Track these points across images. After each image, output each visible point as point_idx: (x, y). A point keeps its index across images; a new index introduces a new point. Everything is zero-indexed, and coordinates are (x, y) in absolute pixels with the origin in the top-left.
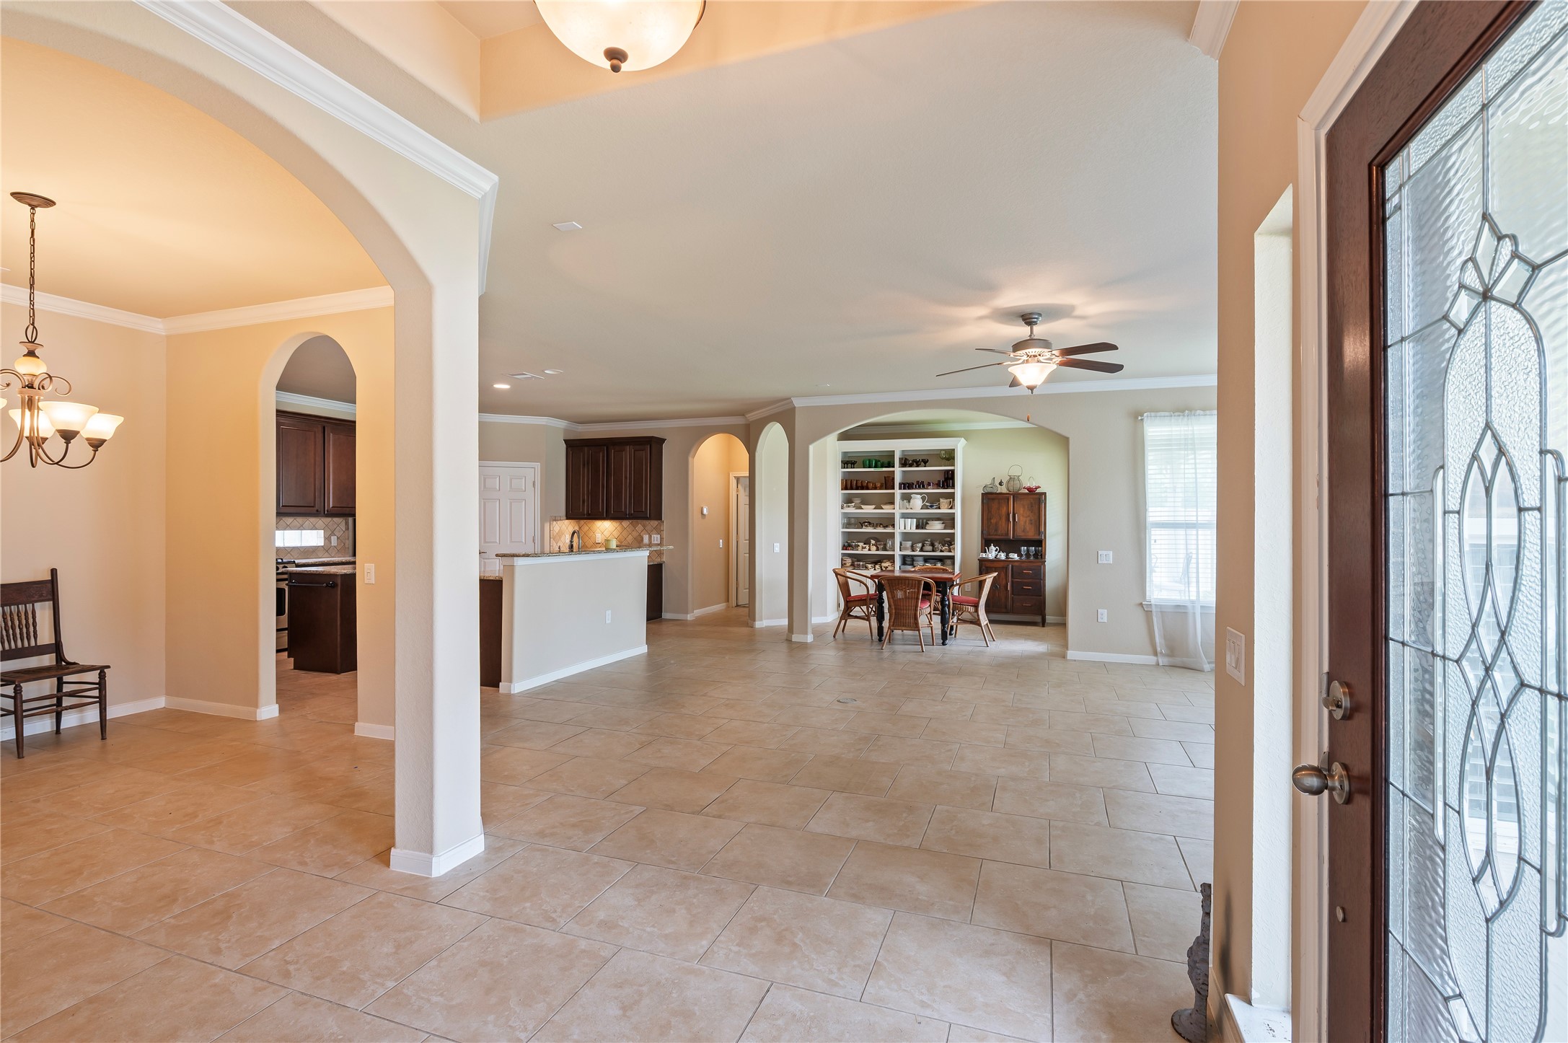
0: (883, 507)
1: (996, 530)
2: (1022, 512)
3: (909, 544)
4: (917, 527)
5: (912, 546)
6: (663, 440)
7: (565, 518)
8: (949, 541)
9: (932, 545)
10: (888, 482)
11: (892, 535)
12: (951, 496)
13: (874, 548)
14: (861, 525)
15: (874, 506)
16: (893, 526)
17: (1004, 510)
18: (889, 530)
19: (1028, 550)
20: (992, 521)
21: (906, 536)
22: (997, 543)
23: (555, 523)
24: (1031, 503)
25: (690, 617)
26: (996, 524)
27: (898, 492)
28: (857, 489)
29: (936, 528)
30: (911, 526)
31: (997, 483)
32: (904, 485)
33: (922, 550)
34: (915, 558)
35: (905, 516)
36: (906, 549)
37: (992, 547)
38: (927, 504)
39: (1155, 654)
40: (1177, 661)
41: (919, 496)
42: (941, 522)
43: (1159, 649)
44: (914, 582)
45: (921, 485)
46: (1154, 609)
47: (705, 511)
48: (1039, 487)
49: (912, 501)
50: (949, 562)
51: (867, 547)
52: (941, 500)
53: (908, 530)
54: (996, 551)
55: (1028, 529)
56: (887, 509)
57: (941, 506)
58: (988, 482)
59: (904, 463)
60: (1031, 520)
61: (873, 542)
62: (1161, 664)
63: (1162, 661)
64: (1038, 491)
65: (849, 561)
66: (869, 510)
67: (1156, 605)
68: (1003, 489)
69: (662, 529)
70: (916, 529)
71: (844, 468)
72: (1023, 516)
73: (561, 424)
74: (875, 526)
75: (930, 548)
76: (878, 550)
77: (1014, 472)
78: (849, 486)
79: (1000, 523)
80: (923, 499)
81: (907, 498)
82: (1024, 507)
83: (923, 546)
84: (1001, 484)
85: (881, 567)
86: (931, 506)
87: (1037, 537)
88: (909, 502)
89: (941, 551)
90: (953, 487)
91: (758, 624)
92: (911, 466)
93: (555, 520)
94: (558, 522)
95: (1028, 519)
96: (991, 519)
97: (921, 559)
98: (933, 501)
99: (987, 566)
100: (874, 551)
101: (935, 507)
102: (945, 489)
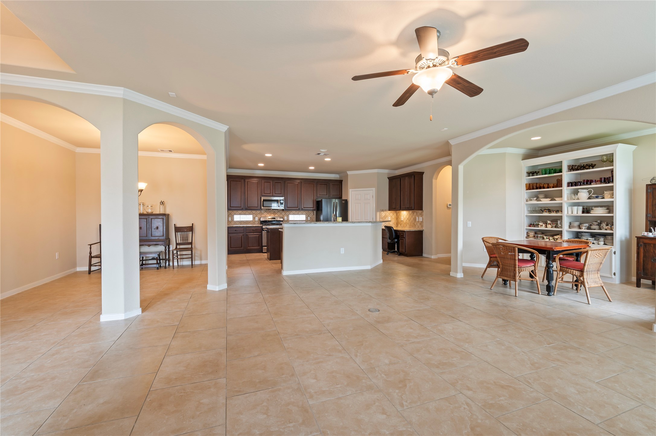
0: (556, 199)
3: (577, 224)
4: (583, 212)
5: (580, 225)
6: (424, 173)
7: (388, 210)
8: (610, 222)
9: (597, 225)
11: (561, 218)
12: (612, 189)
13: (550, 226)
14: (542, 211)
15: (550, 199)
16: (562, 211)
18: (559, 214)
21: (573, 218)
23: (382, 212)
25: (433, 257)
27: (566, 189)
28: (537, 188)
29: (600, 212)
30: (578, 211)
32: (570, 184)
33: (589, 228)
34: (581, 234)
35: (572, 205)
36: (573, 227)
38: (593, 196)
41: (586, 191)
42: (606, 208)
45: (588, 182)
49: (579, 194)
50: (608, 237)
51: (545, 225)
52: (604, 192)
53: (575, 213)
56: (558, 201)
57: (605, 196)
59: (572, 168)
61: (549, 222)
65: (532, 234)
66: (546, 201)
69: (423, 214)
71: (529, 176)
73: (386, 171)
74: (550, 212)
75: (596, 227)
76: (552, 227)
78: (531, 187)
80: (590, 192)
81: (574, 192)
83: (590, 225)
85: (554, 238)
86: (597, 197)
88: (577, 195)
89: (606, 230)
90: (613, 182)
93: (383, 211)
94: (384, 212)
96: (655, 205)
97: (587, 234)
98: (597, 193)
99: (644, 242)
100: (549, 228)
101: (600, 197)
102: (607, 183)
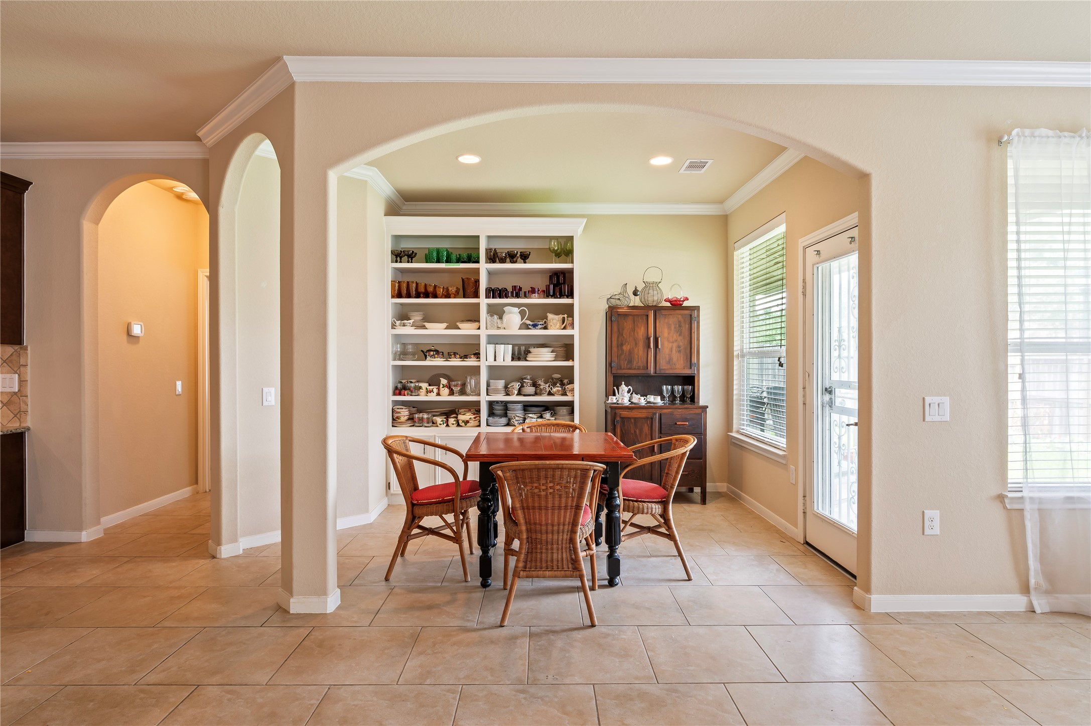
0: (460, 325)
1: (630, 361)
2: (666, 335)
3: (501, 384)
5: (506, 387)
6: (26, 184)
8: (565, 378)
9: (535, 385)
10: (469, 287)
11: (476, 370)
12: (568, 310)
13: (447, 391)
14: (425, 355)
15: (445, 325)
16: (477, 355)
17: (641, 332)
18: (471, 362)
19: (673, 391)
20: (624, 348)
21: (495, 372)
22: (628, 379)
24: (680, 322)
25: (85, 536)
26: (631, 352)
27: (484, 302)
28: (418, 296)
29: (543, 358)
30: (504, 356)
31: (630, 291)
32: (493, 292)
33: (519, 394)
34: (510, 406)
35: (494, 340)
36: (497, 391)
37: (624, 388)
38: (528, 322)
39: (1025, 589)
40: (1065, 601)
41: (516, 310)
42: (551, 349)
43: (1032, 582)
44: (573, 473)
45: (517, 292)
46: (1028, 506)
47: (137, 330)
48: (687, 299)
49: (505, 317)
50: (563, 410)
51: (435, 390)
52: (550, 316)
53: (500, 362)
54: (629, 392)
55: (675, 359)
56: (466, 329)
57: (550, 324)
58: (617, 290)
59: (493, 257)
60: (679, 347)
61: (444, 381)
62: (1038, 611)
63: (1040, 604)
64: (685, 304)
65: (404, 413)
66: (437, 329)
67: (1031, 498)
68: (636, 301)
69: (22, 362)
70: (513, 359)
71: (396, 262)
72: (668, 341)
74: (449, 356)
75: (531, 390)
76: (452, 393)
77: (651, 277)
78: (404, 292)
79: (636, 351)
80: (522, 314)
81: (497, 312)
82: (669, 328)
83: (522, 386)
84: (635, 293)
85: (458, 422)
86: (535, 326)
87: (687, 372)
88: (501, 318)
89: (550, 394)
90: (571, 295)
91: (227, 551)
92: (503, 261)
95: (675, 345)
96: (622, 345)
97: (520, 406)
98: (537, 317)
99: (622, 416)
100: (445, 396)
101: (540, 326)
102: (557, 298)
